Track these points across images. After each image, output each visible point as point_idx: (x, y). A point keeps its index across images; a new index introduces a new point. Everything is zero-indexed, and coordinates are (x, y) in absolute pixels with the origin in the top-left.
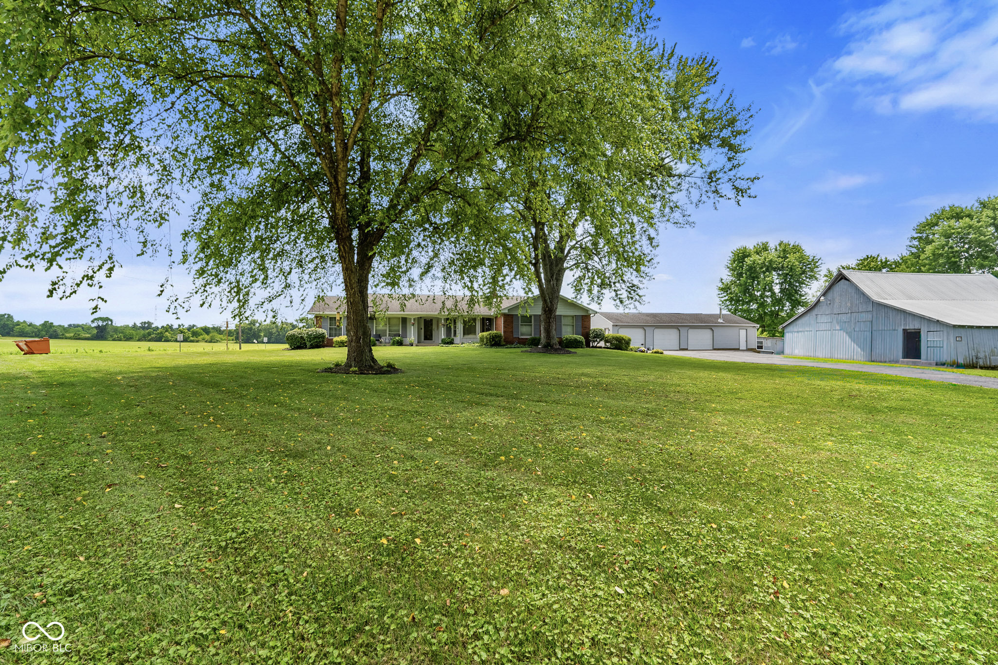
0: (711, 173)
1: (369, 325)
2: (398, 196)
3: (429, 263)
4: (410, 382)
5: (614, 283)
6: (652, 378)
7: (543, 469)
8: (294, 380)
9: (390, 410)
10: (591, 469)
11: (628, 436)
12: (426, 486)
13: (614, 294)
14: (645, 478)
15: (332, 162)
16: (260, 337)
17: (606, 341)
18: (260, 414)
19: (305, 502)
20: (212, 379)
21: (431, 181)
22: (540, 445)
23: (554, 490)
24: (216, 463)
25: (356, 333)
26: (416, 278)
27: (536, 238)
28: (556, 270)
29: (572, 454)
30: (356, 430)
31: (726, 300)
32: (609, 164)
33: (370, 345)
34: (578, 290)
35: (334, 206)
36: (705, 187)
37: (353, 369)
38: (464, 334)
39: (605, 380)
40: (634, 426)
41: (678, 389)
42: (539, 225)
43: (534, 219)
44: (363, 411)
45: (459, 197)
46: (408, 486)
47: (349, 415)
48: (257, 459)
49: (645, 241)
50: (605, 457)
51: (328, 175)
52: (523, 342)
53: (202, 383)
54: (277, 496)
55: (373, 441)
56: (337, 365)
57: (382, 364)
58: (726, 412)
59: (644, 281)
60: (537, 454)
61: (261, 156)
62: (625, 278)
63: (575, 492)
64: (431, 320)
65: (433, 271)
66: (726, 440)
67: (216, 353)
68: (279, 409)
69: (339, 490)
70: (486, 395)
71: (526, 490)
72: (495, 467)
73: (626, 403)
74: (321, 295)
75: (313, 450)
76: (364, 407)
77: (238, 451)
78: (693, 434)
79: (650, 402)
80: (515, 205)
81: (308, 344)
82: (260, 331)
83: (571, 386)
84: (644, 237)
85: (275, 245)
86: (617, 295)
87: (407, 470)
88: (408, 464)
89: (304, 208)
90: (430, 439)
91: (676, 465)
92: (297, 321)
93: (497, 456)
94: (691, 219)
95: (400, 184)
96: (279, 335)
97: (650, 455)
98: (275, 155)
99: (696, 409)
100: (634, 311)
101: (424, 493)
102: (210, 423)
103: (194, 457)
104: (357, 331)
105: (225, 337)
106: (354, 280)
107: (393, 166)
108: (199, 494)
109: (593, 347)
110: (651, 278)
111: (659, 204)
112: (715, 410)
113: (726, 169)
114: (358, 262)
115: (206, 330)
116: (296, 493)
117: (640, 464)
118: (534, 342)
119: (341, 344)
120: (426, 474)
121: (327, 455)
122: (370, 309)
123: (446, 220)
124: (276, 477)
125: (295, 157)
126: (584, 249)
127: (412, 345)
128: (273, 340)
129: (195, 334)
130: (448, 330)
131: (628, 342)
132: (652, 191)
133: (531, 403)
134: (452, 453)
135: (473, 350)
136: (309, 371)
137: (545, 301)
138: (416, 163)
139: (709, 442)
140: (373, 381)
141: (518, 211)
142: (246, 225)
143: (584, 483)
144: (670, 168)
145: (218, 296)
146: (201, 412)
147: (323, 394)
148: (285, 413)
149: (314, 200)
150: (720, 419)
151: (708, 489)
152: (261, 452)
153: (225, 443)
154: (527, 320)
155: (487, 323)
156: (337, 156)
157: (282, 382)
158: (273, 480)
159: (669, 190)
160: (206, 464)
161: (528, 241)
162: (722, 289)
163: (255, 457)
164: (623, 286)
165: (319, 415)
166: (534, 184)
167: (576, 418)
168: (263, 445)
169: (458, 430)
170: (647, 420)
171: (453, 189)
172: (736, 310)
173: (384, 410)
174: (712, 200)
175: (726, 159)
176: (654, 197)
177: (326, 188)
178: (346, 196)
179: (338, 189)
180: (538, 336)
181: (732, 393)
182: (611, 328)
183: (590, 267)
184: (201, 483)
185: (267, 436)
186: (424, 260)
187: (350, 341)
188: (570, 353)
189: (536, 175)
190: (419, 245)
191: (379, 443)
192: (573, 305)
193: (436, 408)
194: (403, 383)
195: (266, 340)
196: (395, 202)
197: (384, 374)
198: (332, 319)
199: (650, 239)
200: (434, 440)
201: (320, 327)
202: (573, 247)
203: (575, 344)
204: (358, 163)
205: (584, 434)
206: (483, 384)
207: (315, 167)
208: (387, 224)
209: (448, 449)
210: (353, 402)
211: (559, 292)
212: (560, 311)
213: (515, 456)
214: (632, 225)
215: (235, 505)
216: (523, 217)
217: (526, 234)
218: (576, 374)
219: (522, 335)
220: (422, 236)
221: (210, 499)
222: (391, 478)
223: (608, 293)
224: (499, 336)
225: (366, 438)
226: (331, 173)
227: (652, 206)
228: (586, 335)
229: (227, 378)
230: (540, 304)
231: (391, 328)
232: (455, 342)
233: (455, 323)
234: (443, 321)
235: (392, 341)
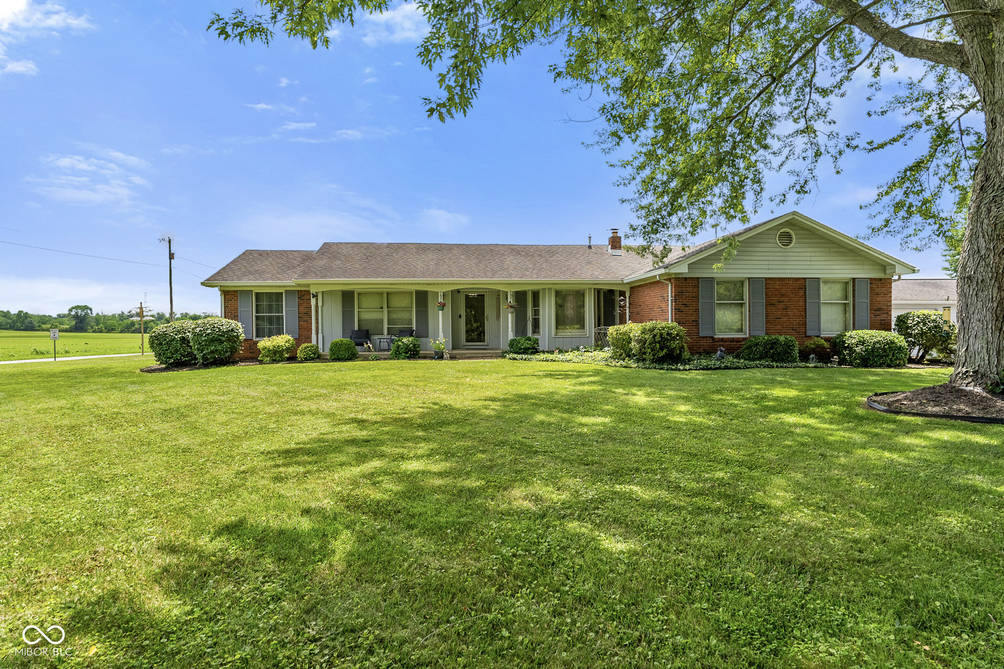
38: (557, 328)
52: (739, 351)
64: (482, 297)
81: (199, 356)
119: (277, 356)
130: (521, 318)
154: (732, 292)
155: (621, 302)
192: (848, 252)
198: (262, 296)
212: (817, 267)
219: (720, 331)
231: (394, 316)
232: (541, 348)
233: (536, 303)
234: (510, 299)
235: (393, 347)
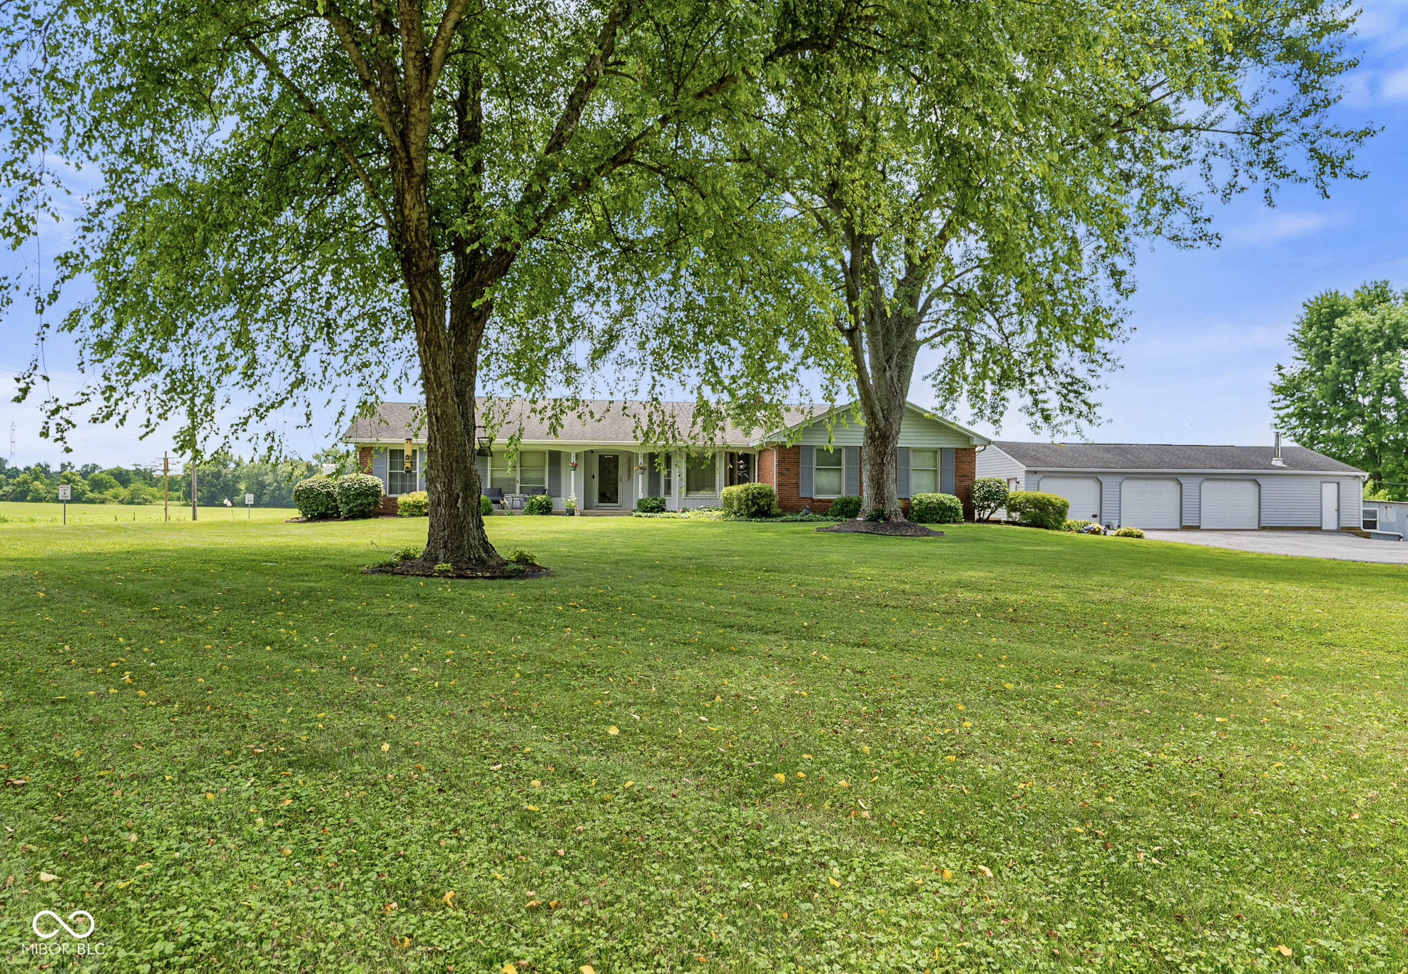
0: (1260, 123)
1: (477, 467)
2: (542, 176)
3: (611, 329)
4: (568, 598)
5: (1031, 375)
6: (1119, 593)
7: (875, 804)
8: (311, 589)
9: (524, 660)
10: (987, 806)
11: (1073, 729)
12: (604, 841)
13: (1028, 400)
14: (1114, 833)
15: (396, 101)
16: (237, 492)
17: (1012, 508)
18: (234, 668)
19: (330, 874)
20: (130, 586)
21: (617, 145)
22: (867, 749)
23: (901, 855)
24: (133, 778)
25: (448, 486)
26: (582, 363)
27: (852, 272)
28: (897, 346)
29: (941, 771)
30: (446, 707)
31: (1290, 416)
32: (1026, 102)
33: (479, 512)
34: (950, 391)
35: (400, 201)
36: (1245, 155)
37: (441, 566)
38: (688, 490)
39: (1012, 598)
40: (1083, 706)
41: (1183, 619)
42: (859, 242)
43: (849, 229)
44: (462, 663)
45: (682, 179)
46: (563, 838)
47: (430, 671)
48: (225, 770)
49: (1103, 280)
50: (1018, 778)
51: (388, 130)
52: (821, 509)
53: (107, 595)
54: (267, 858)
55: (485, 734)
56: (406, 557)
57: (505, 555)
58: (1299, 677)
59: (1100, 371)
60: (859, 769)
61: (240, 90)
62: (1056, 364)
63: (951, 863)
64: (615, 458)
65: (621, 347)
66: (1303, 742)
67: (141, 529)
68: (275, 657)
69: (407, 845)
70: (740, 629)
71: (836, 854)
72: (762, 797)
73: (1062, 653)
74: (371, 399)
75: (350, 753)
76: (465, 654)
77: (183, 750)
78: (1222, 728)
79: (1120, 650)
80: (806, 196)
81: (343, 509)
82: (237, 479)
83: (931, 610)
84: (1101, 270)
85: (271, 290)
86: (1036, 403)
87: (560, 802)
88: (565, 788)
89: (334, 207)
90: (613, 731)
91: (1185, 801)
92: (317, 457)
93: (767, 771)
94: (1210, 229)
95: (548, 151)
96: (279, 488)
97: (1124, 774)
98: (270, 87)
99: (1226, 668)
100: (1076, 439)
101: (601, 856)
102: (123, 687)
103: (86, 763)
104: (451, 482)
105: (163, 493)
106: (446, 366)
107: (531, 109)
108: (94, 850)
109: (980, 521)
110: (1117, 366)
111: (1136, 194)
112: (1271, 670)
113: (1296, 113)
114: (452, 326)
115: (122, 477)
116: (311, 853)
117: (1099, 796)
118: (848, 509)
119: (416, 510)
120: (605, 812)
121: (380, 765)
122: (479, 433)
123: (649, 232)
124: (266, 814)
125: (315, 91)
126: (962, 297)
127: (571, 513)
128: (266, 499)
129: (98, 485)
130: (654, 477)
131: (1061, 511)
132: (1122, 165)
133: (841, 649)
134: (664, 763)
135: (709, 525)
136: (344, 570)
137: (871, 415)
138: (583, 102)
139: (1263, 747)
140: (485, 593)
141: (813, 210)
142: (206, 241)
143: (971, 839)
144: (1165, 112)
145: (142, 401)
146: (105, 662)
147: (374, 623)
148: (289, 664)
149: (357, 189)
150: (1286, 693)
151: (1267, 862)
152: (235, 755)
153: (153, 731)
154: (831, 460)
155: (741, 465)
156: (407, 87)
157: (284, 595)
158: (260, 820)
159: (1160, 161)
160: (112, 780)
161: (836, 280)
162: (1280, 390)
163: (221, 767)
164: (1051, 382)
165: (365, 670)
166: (849, 149)
167: (948, 686)
168: (238, 738)
169: (677, 710)
170: (1113, 693)
171: (665, 160)
172: (1312, 438)
173: (508, 661)
174: (1261, 186)
175: (1296, 90)
176: (1127, 177)
177: (384, 162)
178: (426, 178)
179: (410, 162)
180: (855, 496)
181: (1311, 631)
182: (1021, 477)
183: (975, 339)
184: (98, 825)
185: (247, 716)
186: (599, 323)
187: (435, 504)
188: (929, 533)
189: (854, 130)
190: (590, 287)
191: (497, 737)
192: (936, 425)
193: (627, 659)
194: (551, 599)
195: (250, 498)
196: (536, 188)
197: (509, 578)
198: (396, 454)
199: (1116, 274)
200: (623, 732)
201: (370, 473)
202: (939, 294)
203: (940, 514)
204: (454, 103)
205: (968, 724)
206: (732, 603)
207: (359, 114)
208: (516, 239)
209: (653, 754)
210: (440, 641)
211: (904, 396)
212: (907, 437)
213: (809, 773)
214: (1074, 242)
215: (174, 877)
216: (825, 225)
217: (830, 262)
218: (944, 584)
219: (818, 492)
220: (595, 267)
221: (119, 861)
222: (526, 821)
223: (1016, 399)
224: (769, 495)
225: (470, 726)
226: (394, 125)
227: (1121, 200)
228: (966, 496)
229: (165, 584)
230: (861, 420)
231: (526, 475)
232: (667, 508)
233: (668, 465)
234: (641, 460)
235: (526, 505)
